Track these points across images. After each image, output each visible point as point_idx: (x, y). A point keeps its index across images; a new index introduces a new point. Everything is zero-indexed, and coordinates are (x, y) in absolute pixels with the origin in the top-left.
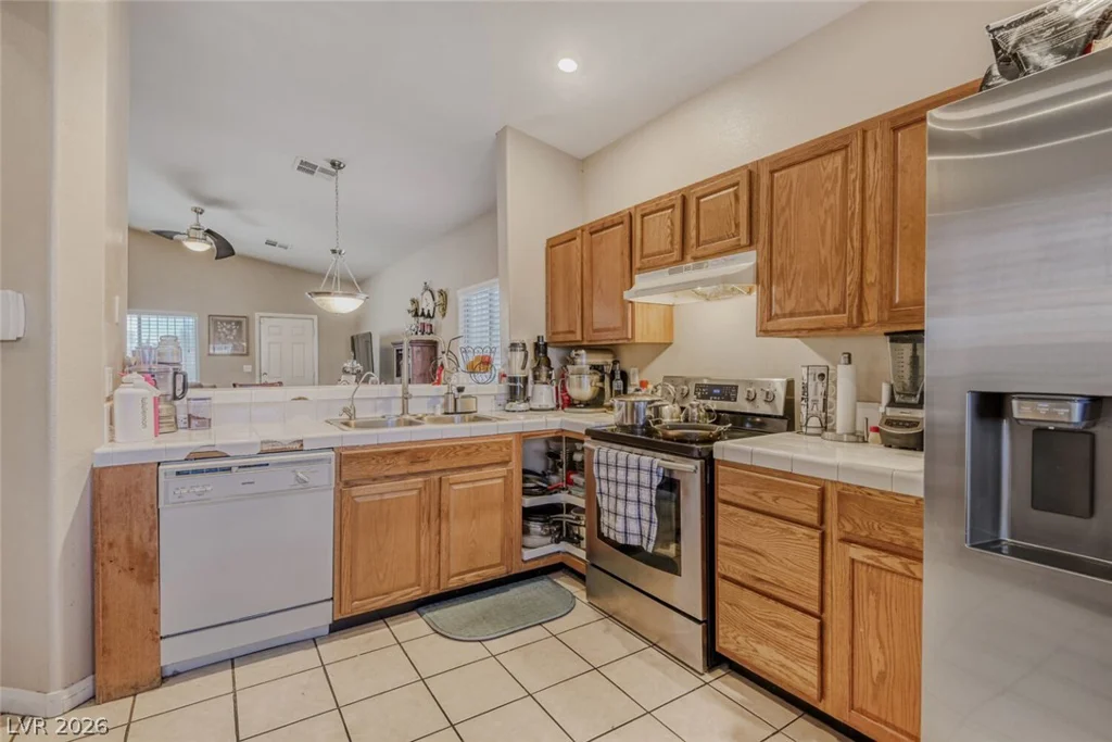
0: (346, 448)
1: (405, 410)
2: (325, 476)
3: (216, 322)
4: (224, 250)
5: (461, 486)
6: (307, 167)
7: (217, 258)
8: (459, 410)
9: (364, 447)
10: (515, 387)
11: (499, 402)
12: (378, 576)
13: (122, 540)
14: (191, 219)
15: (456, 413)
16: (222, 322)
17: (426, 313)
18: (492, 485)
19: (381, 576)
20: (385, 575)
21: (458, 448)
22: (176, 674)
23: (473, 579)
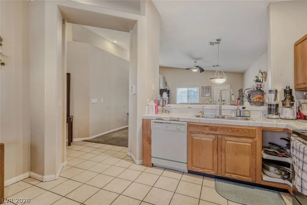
0: (190, 122)
1: (220, 113)
2: (184, 129)
3: (203, 88)
4: (202, 70)
5: (230, 142)
6: (212, 43)
7: (201, 72)
8: (242, 115)
9: (195, 123)
10: (271, 108)
11: (265, 114)
12: (200, 163)
13: (146, 134)
14: (194, 64)
15: (240, 116)
16: (204, 88)
17: (259, 80)
18: (245, 145)
19: (201, 163)
20: (202, 163)
21: (229, 128)
22: (155, 166)
23: (236, 177)
